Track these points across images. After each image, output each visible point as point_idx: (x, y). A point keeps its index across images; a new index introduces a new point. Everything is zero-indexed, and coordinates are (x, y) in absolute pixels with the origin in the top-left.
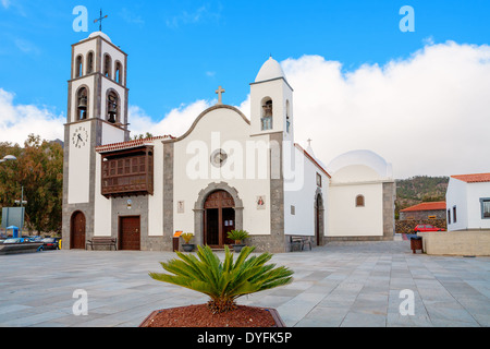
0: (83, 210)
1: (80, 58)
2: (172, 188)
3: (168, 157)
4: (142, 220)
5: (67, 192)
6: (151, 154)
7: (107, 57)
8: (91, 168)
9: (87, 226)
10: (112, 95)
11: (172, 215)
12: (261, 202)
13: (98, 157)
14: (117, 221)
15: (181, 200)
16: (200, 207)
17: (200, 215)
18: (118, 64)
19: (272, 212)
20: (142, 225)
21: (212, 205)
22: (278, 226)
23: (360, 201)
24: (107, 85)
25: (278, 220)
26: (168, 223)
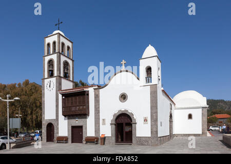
0: (53, 123)
1: (49, 44)
2: (99, 113)
3: (97, 97)
4: (83, 128)
5: (44, 113)
6: (88, 95)
7: (63, 44)
8: (56, 101)
9: (55, 131)
10: (66, 64)
11: (99, 126)
12: (146, 120)
13: (60, 96)
14: (70, 129)
15: (103, 118)
16: (114, 122)
17: (114, 126)
18: (68, 48)
19: (151, 125)
20: (84, 130)
21: (120, 121)
22: (155, 133)
23: (190, 116)
24: (63, 59)
25: (155, 129)
26: (97, 130)
